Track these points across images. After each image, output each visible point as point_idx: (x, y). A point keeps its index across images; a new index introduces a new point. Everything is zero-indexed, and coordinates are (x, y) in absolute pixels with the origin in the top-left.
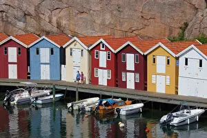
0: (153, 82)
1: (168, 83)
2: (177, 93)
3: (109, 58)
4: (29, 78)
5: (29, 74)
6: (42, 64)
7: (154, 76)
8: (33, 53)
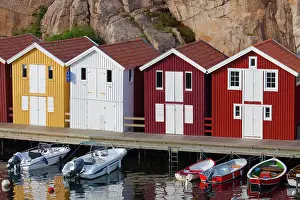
0: (25, 107)
1: (51, 110)
2: (68, 125)
7: (25, 99)
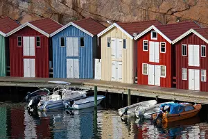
3: (163, 50)
4: (51, 76)
5: (52, 71)
6: (69, 57)
8: (56, 44)
